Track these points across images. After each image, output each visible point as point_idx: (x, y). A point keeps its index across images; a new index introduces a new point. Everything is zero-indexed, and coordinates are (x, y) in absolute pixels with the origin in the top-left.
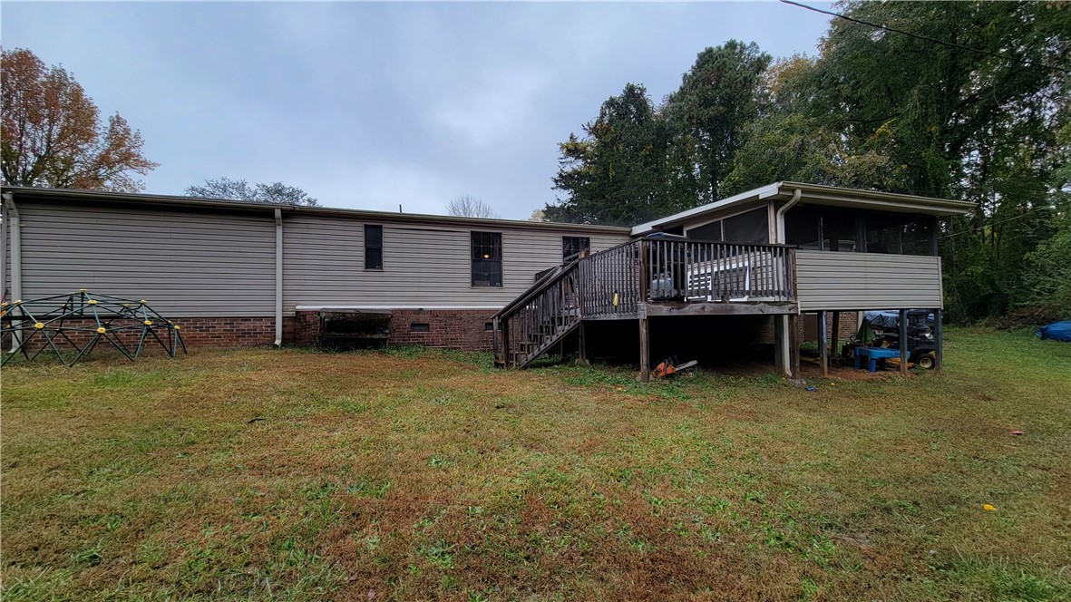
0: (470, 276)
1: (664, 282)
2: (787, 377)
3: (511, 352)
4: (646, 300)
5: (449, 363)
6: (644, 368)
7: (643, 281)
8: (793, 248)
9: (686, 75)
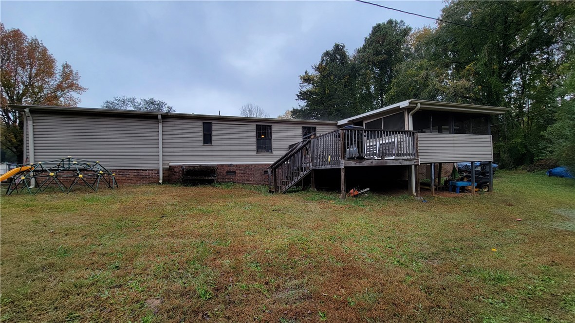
0: (256, 147)
1: (353, 150)
2: (414, 196)
3: (278, 185)
4: (344, 159)
5: (247, 191)
6: (343, 192)
7: (342, 150)
8: (416, 132)
9: (366, 38)
